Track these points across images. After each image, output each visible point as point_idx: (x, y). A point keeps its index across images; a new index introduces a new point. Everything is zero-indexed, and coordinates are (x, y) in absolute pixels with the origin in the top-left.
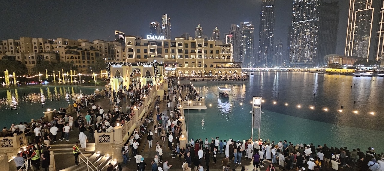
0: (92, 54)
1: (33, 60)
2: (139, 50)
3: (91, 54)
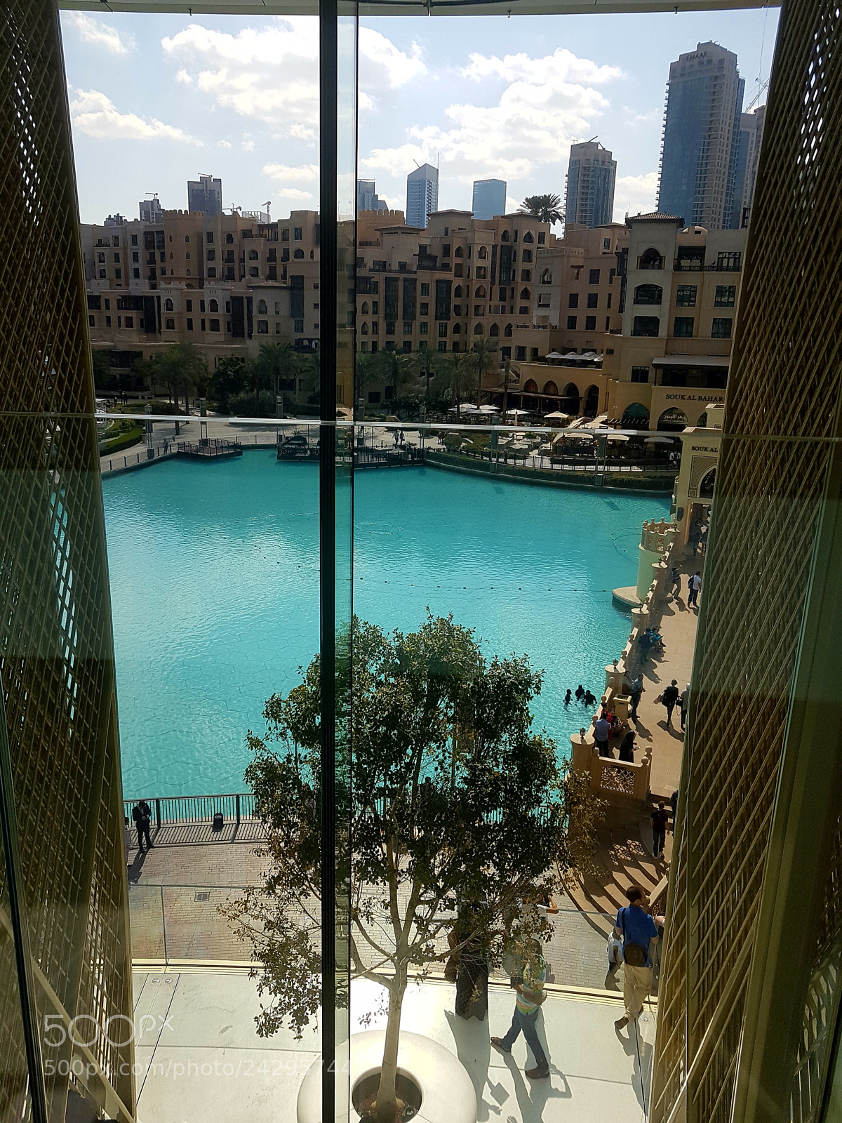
0: (425, 287)
1: (214, 316)
2: (693, 290)
3: (419, 290)
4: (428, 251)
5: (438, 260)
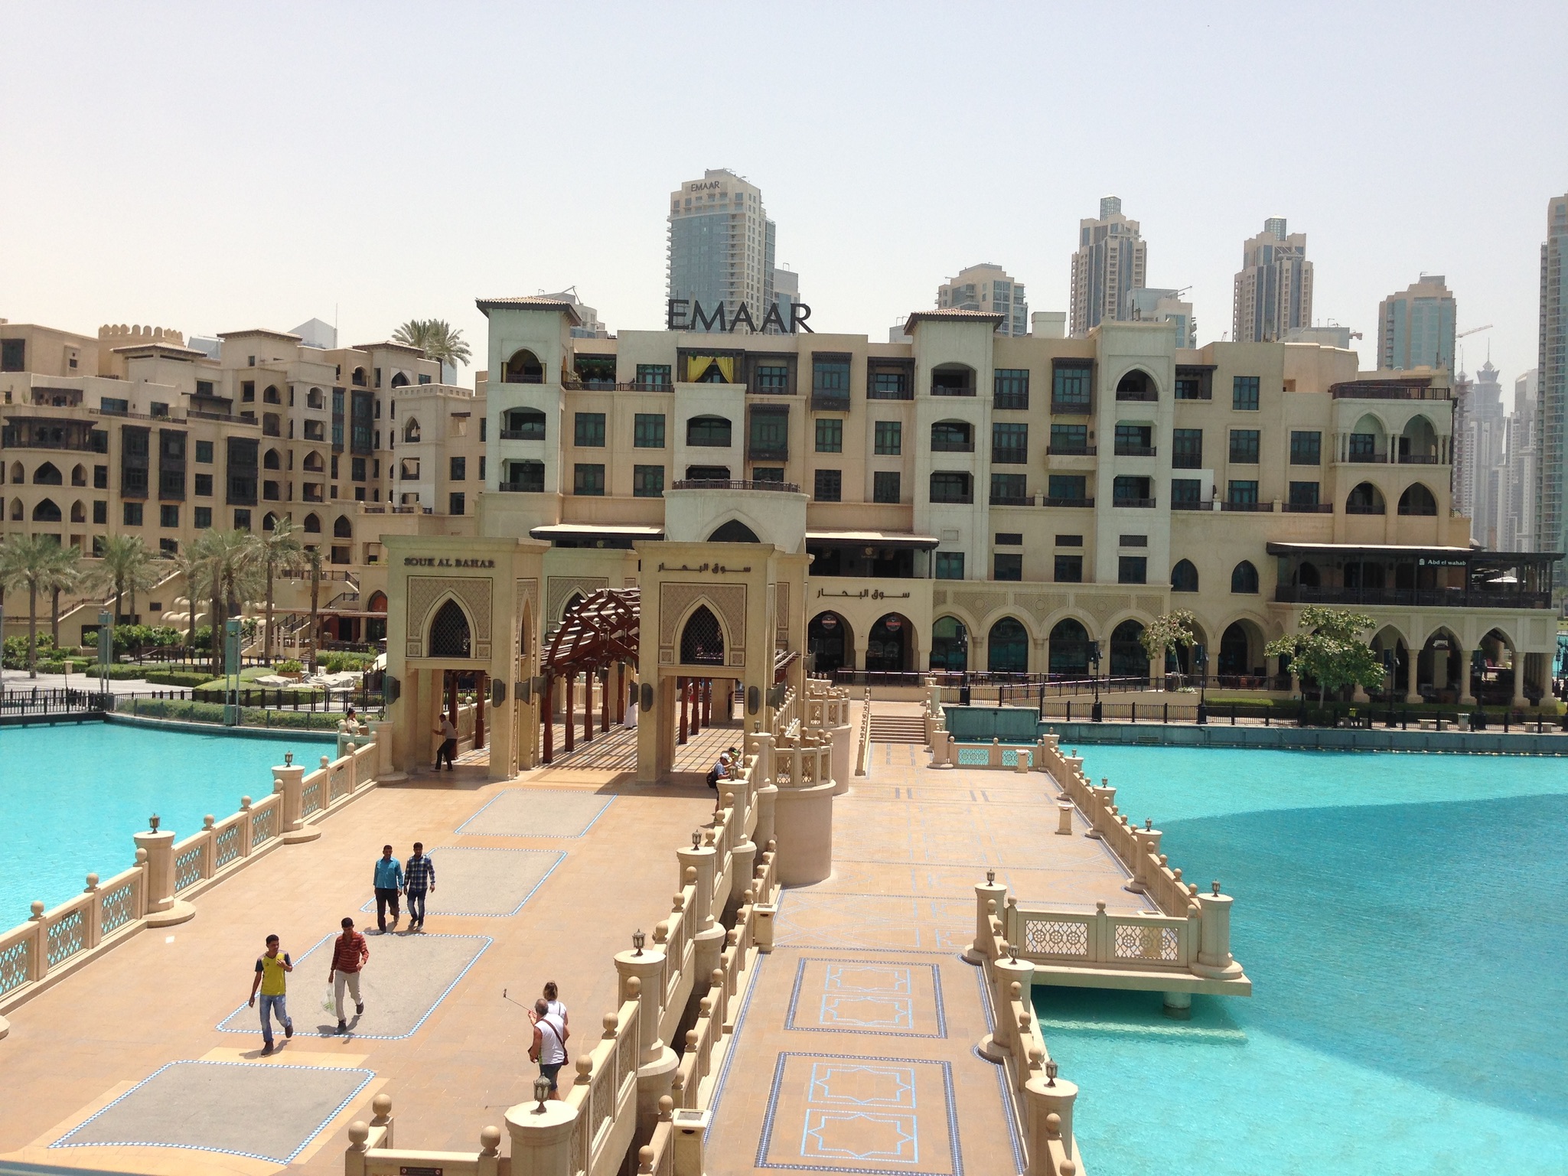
0: (205, 451)
3: (191, 452)
4: (216, 392)
5: (234, 406)
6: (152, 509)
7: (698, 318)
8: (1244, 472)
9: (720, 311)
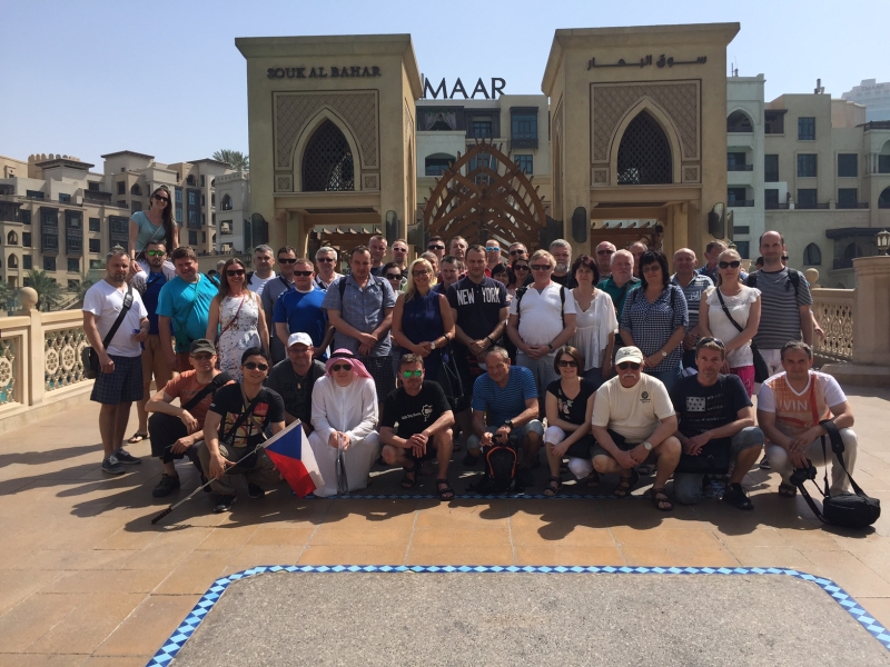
0: (94, 224)
3: (86, 224)
4: (101, 189)
5: (112, 197)
6: (61, 259)
7: (428, 90)
8: (807, 183)
9: (443, 84)
